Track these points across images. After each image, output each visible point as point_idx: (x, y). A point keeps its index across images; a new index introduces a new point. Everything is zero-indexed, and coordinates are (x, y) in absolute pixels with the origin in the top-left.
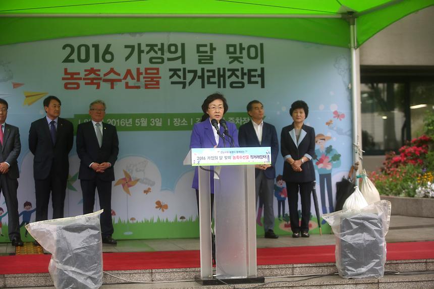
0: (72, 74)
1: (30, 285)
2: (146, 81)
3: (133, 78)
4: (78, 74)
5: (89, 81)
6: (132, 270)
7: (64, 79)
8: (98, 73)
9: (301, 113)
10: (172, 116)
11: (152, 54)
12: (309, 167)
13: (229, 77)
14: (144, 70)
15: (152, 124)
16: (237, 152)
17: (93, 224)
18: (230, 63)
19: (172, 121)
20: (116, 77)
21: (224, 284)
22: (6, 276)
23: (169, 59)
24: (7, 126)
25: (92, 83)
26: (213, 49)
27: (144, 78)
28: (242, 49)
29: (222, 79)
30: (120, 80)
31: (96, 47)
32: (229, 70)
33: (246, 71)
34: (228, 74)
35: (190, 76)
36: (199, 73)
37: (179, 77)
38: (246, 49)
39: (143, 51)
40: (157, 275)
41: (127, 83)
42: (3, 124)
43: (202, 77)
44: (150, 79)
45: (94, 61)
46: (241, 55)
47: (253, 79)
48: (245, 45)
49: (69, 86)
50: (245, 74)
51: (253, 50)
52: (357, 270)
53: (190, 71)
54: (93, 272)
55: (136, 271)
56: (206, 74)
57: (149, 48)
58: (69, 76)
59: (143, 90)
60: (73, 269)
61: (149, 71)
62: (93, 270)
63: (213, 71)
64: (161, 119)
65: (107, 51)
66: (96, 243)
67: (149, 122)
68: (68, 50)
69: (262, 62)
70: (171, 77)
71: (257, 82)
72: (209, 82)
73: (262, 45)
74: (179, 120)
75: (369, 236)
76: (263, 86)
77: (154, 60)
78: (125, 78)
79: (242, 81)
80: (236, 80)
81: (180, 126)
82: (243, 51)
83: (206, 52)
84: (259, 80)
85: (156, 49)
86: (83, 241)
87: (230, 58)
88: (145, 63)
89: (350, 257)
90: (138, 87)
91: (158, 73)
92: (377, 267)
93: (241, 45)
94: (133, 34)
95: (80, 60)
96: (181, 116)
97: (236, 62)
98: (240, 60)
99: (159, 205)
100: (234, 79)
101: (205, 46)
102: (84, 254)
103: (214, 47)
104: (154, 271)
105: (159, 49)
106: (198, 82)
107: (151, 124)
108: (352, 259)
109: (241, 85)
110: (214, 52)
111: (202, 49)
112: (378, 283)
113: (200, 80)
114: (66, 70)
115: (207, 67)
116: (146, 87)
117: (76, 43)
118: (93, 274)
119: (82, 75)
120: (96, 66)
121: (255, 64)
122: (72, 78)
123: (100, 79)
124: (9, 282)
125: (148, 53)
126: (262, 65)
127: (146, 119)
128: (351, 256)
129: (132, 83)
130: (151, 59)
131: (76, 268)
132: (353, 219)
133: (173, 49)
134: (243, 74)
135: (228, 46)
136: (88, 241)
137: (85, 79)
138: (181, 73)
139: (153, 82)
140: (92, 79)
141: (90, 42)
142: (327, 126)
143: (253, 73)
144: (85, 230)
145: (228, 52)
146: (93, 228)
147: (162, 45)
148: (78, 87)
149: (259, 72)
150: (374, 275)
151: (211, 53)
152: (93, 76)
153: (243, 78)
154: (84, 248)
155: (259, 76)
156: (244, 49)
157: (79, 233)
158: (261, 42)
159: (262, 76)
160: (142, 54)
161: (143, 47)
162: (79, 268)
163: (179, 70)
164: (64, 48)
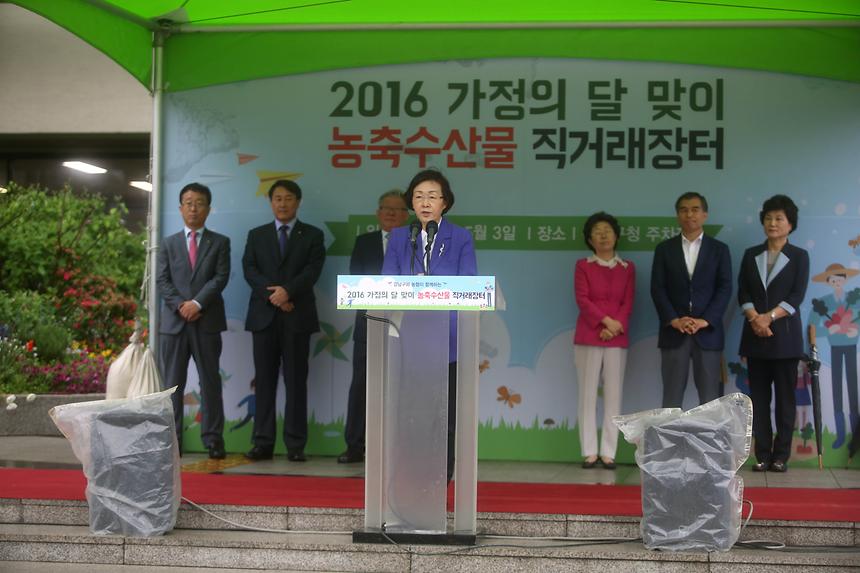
0: (348, 139)
1: (66, 521)
2: (487, 153)
3: (462, 146)
4: (359, 138)
5: (379, 152)
6: (250, 505)
7: (331, 147)
8: (395, 136)
9: (778, 219)
10: (536, 222)
11: (501, 101)
12: (788, 329)
13: (652, 146)
14: (484, 130)
15: (497, 236)
16: (427, 285)
17: (155, 413)
18: (656, 118)
19: (535, 232)
20: (430, 145)
21: (391, 543)
22: (24, 501)
23: (534, 111)
24: (207, 233)
25: (384, 156)
26: (620, 90)
27: (484, 146)
28: (679, 90)
29: (637, 150)
30: (437, 151)
31: (395, 86)
32: (652, 133)
33: (685, 134)
34: (649, 139)
35: (573, 144)
36: (592, 139)
37: (552, 145)
38: (688, 91)
39: (483, 96)
40: (297, 518)
41: (450, 157)
42: (200, 231)
43: (597, 146)
44: (495, 150)
45: (389, 114)
46: (677, 104)
47: (700, 151)
48: (686, 84)
49: (341, 161)
50: (684, 141)
51: (701, 94)
52: (671, 532)
53: (574, 135)
54: (152, 503)
55: (258, 509)
56: (606, 140)
57: (494, 89)
58: (342, 143)
59: (480, 169)
60: (113, 494)
61: (493, 134)
62: (151, 499)
63: (620, 135)
64: (514, 228)
65: (414, 95)
66: (159, 449)
67: (491, 232)
68: (342, 92)
69: (720, 116)
70: (536, 146)
71: (707, 158)
72: (611, 157)
73: (720, 83)
74: (550, 230)
75: (695, 464)
76: (719, 165)
77: (503, 113)
78: (447, 146)
79: (678, 154)
80: (666, 152)
81: (551, 241)
82: (682, 95)
83: (608, 97)
84: (712, 152)
85: (509, 90)
86: (134, 444)
87: (655, 108)
88: (487, 118)
89: (655, 507)
90: (472, 165)
91: (510, 138)
92: (709, 529)
93: (677, 82)
94: (465, 61)
95: (363, 112)
96: (552, 222)
97: (667, 116)
98: (676, 112)
99: (504, 395)
100: (661, 150)
101: (606, 84)
102: (135, 467)
103: (623, 86)
104: (291, 510)
105: (515, 91)
106: (589, 155)
107: (494, 237)
108: (658, 510)
109: (674, 162)
110: (623, 96)
111: (599, 91)
112: (709, 562)
113: (593, 152)
114: (336, 130)
115: (608, 126)
116: (488, 164)
117: (356, 79)
118: (150, 507)
119: (366, 141)
120: (393, 123)
121: (706, 121)
122: (347, 147)
123: (400, 148)
124: (29, 513)
125: (493, 97)
126: (720, 124)
127: (485, 227)
128: (657, 504)
129: (460, 156)
130: (499, 110)
131: (119, 492)
132: (665, 428)
133: (542, 90)
134: (680, 141)
135: (652, 85)
136: (142, 443)
137: (370, 148)
138: (555, 138)
139: (500, 155)
140: (385, 149)
141: (382, 77)
142: (851, 248)
143: (700, 139)
144: (139, 423)
145: (652, 97)
146: (155, 420)
147: (522, 82)
148: (358, 164)
149: (713, 137)
150: (703, 545)
151: (618, 97)
152: (385, 142)
153: (679, 149)
154: (134, 456)
155: (712, 144)
156: (684, 90)
157: (129, 428)
158: (720, 78)
159: (718, 145)
160: (481, 100)
161: (485, 88)
162: (123, 494)
163: (553, 132)
164: (334, 88)
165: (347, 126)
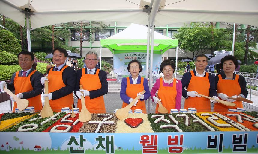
165: (126, 56)
